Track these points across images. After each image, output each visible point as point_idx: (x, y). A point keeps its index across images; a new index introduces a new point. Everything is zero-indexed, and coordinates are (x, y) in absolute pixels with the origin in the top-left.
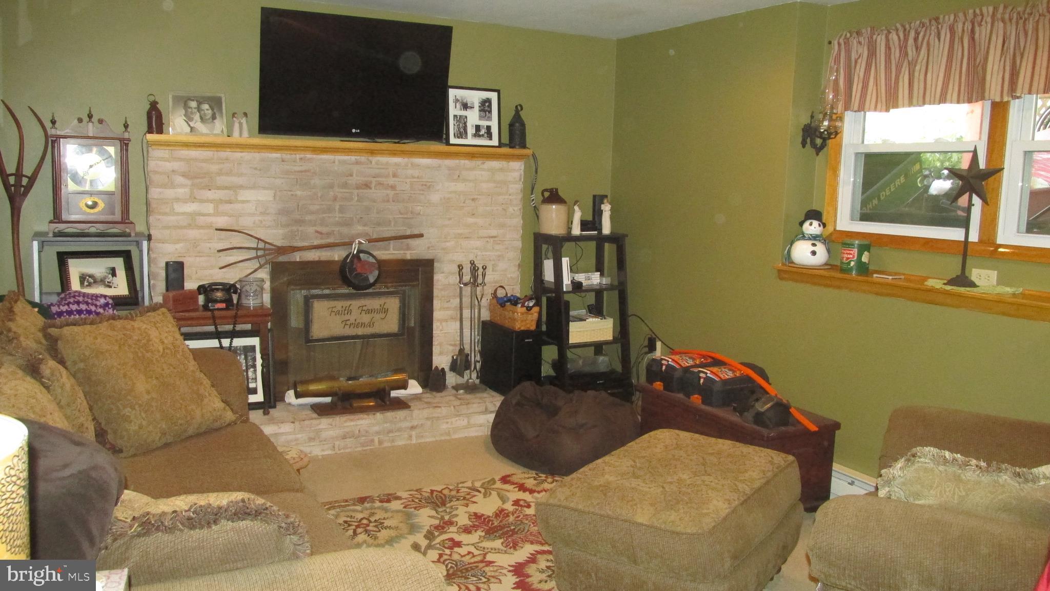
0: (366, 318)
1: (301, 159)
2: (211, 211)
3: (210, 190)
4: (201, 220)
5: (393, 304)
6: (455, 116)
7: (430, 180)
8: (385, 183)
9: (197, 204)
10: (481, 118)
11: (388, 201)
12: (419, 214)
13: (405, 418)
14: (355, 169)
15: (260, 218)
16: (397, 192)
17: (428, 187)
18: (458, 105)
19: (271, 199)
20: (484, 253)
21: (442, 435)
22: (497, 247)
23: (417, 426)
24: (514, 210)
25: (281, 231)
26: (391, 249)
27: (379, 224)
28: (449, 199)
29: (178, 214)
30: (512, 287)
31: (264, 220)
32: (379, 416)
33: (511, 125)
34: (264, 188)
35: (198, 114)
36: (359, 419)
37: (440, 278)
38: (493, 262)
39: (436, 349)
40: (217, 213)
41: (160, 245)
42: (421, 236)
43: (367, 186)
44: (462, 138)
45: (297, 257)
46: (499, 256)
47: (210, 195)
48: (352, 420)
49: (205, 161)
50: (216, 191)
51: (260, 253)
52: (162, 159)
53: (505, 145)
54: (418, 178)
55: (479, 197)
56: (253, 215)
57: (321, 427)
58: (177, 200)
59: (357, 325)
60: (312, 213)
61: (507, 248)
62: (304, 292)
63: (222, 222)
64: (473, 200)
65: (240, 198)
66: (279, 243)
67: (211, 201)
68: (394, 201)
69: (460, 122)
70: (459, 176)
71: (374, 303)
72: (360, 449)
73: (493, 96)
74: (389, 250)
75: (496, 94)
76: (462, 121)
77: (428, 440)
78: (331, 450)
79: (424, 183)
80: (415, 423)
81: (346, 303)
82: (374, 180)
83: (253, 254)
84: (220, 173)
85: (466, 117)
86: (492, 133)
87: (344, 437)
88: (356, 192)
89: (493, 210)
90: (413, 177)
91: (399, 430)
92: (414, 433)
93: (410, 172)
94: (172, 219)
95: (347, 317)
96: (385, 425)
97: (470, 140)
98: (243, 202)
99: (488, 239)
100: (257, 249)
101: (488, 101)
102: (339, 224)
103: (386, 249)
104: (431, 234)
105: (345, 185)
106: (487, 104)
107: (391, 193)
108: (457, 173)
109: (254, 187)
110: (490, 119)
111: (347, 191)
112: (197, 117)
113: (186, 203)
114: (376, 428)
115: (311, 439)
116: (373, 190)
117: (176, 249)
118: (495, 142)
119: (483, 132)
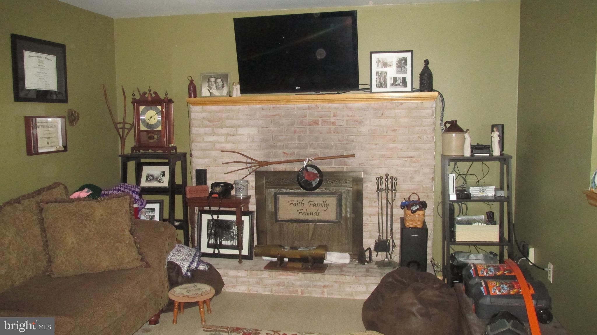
0: (314, 209)
1: (274, 108)
2: (223, 141)
3: (222, 128)
4: (218, 146)
5: (332, 201)
6: (377, 73)
7: (361, 118)
8: (328, 121)
9: (216, 136)
10: (398, 72)
11: (331, 133)
12: (353, 141)
13: (320, 279)
14: (308, 112)
15: (250, 144)
16: (337, 126)
17: (359, 122)
18: (380, 65)
19: (256, 132)
20: (403, 169)
21: (346, 295)
22: (414, 165)
23: (328, 286)
24: (428, 138)
25: (262, 152)
26: (333, 164)
27: (325, 148)
28: (375, 130)
29: (207, 142)
30: (427, 194)
31: (253, 146)
32: (301, 274)
33: (422, 75)
34: (252, 126)
35: (215, 85)
36: (287, 275)
37: (369, 186)
38: (410, 176)
39: (365, 234)
40: (227, 142)
41: (197, 160)
42: (353, 156)
43: (316, 123)
44: (382, 87)
45: (272, 168)
46: (415, 171)
47: (224, 131)
48: (283, 275)
49: (219, 111)
50: (226, 129)
51: (249, 165)
52: (198, 112)
53: (417, 91)
54: (351, 116)
55: (398, 129)
56: (246, 142)
57: (263, 276)
58: (206, 134)
59: (308, 214)
60: (282, 141)
61: (422, 166)
62: (273, 190)
63: (228, 147)
64: (393, 130)
65: (239, 132)
66: (261, 159)
67: (223, 135)
68: (335, 133)
69: (381, 76)
70: (382, 114)
71: (319, 200)
72: (288, 295)
73: (408, 55)
74: (332, 165)
75: (410, 54)
76: (382, 77)
77: (336, 297)
78: (270, 292)
79: (357, 120)
80: (326, 284)
81: (300, 199)
82: (320, 119)
83: (245, 166)
84: (228, 118)
85: (386, 73)
86: (406, 82)
87: (278, 285)
88: (309, 127)
89: (410, 138)
90: (348, 116)
91: (316, 286)
92: (326, 290)
93: (345, 113)
94: (203, 145)
95: (300, 208)
96: (306, 282)
97: (389, 88)
98: (240, 135)
99: (406, 159)
100: (247, 163)
101: (405, 60)
102: (297, 148)
103: (330, 164)
104: (361, 155)
105: (302, 123)
106: (403, 62)
107: (333, 127)
108: (381, 112)
109: (246, 126)
110: (405, 72)
111: (303, 126)
112: (214, 87)
113: (210, 136)
114: (299, 283)
115: (258, 283)
116: (320, 126)
117: (205, 162)
118: (409, 88)
119: (399, 82)
